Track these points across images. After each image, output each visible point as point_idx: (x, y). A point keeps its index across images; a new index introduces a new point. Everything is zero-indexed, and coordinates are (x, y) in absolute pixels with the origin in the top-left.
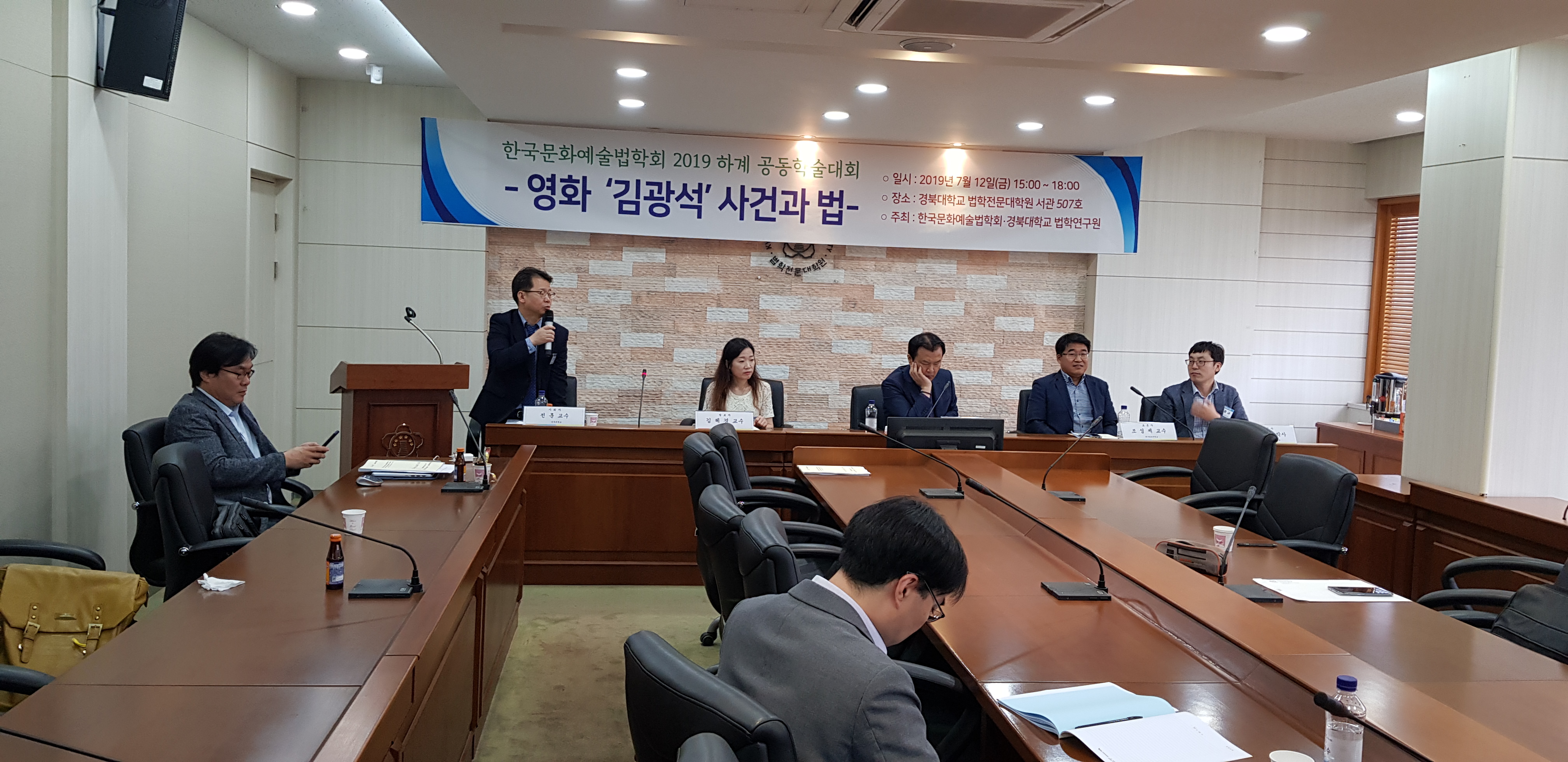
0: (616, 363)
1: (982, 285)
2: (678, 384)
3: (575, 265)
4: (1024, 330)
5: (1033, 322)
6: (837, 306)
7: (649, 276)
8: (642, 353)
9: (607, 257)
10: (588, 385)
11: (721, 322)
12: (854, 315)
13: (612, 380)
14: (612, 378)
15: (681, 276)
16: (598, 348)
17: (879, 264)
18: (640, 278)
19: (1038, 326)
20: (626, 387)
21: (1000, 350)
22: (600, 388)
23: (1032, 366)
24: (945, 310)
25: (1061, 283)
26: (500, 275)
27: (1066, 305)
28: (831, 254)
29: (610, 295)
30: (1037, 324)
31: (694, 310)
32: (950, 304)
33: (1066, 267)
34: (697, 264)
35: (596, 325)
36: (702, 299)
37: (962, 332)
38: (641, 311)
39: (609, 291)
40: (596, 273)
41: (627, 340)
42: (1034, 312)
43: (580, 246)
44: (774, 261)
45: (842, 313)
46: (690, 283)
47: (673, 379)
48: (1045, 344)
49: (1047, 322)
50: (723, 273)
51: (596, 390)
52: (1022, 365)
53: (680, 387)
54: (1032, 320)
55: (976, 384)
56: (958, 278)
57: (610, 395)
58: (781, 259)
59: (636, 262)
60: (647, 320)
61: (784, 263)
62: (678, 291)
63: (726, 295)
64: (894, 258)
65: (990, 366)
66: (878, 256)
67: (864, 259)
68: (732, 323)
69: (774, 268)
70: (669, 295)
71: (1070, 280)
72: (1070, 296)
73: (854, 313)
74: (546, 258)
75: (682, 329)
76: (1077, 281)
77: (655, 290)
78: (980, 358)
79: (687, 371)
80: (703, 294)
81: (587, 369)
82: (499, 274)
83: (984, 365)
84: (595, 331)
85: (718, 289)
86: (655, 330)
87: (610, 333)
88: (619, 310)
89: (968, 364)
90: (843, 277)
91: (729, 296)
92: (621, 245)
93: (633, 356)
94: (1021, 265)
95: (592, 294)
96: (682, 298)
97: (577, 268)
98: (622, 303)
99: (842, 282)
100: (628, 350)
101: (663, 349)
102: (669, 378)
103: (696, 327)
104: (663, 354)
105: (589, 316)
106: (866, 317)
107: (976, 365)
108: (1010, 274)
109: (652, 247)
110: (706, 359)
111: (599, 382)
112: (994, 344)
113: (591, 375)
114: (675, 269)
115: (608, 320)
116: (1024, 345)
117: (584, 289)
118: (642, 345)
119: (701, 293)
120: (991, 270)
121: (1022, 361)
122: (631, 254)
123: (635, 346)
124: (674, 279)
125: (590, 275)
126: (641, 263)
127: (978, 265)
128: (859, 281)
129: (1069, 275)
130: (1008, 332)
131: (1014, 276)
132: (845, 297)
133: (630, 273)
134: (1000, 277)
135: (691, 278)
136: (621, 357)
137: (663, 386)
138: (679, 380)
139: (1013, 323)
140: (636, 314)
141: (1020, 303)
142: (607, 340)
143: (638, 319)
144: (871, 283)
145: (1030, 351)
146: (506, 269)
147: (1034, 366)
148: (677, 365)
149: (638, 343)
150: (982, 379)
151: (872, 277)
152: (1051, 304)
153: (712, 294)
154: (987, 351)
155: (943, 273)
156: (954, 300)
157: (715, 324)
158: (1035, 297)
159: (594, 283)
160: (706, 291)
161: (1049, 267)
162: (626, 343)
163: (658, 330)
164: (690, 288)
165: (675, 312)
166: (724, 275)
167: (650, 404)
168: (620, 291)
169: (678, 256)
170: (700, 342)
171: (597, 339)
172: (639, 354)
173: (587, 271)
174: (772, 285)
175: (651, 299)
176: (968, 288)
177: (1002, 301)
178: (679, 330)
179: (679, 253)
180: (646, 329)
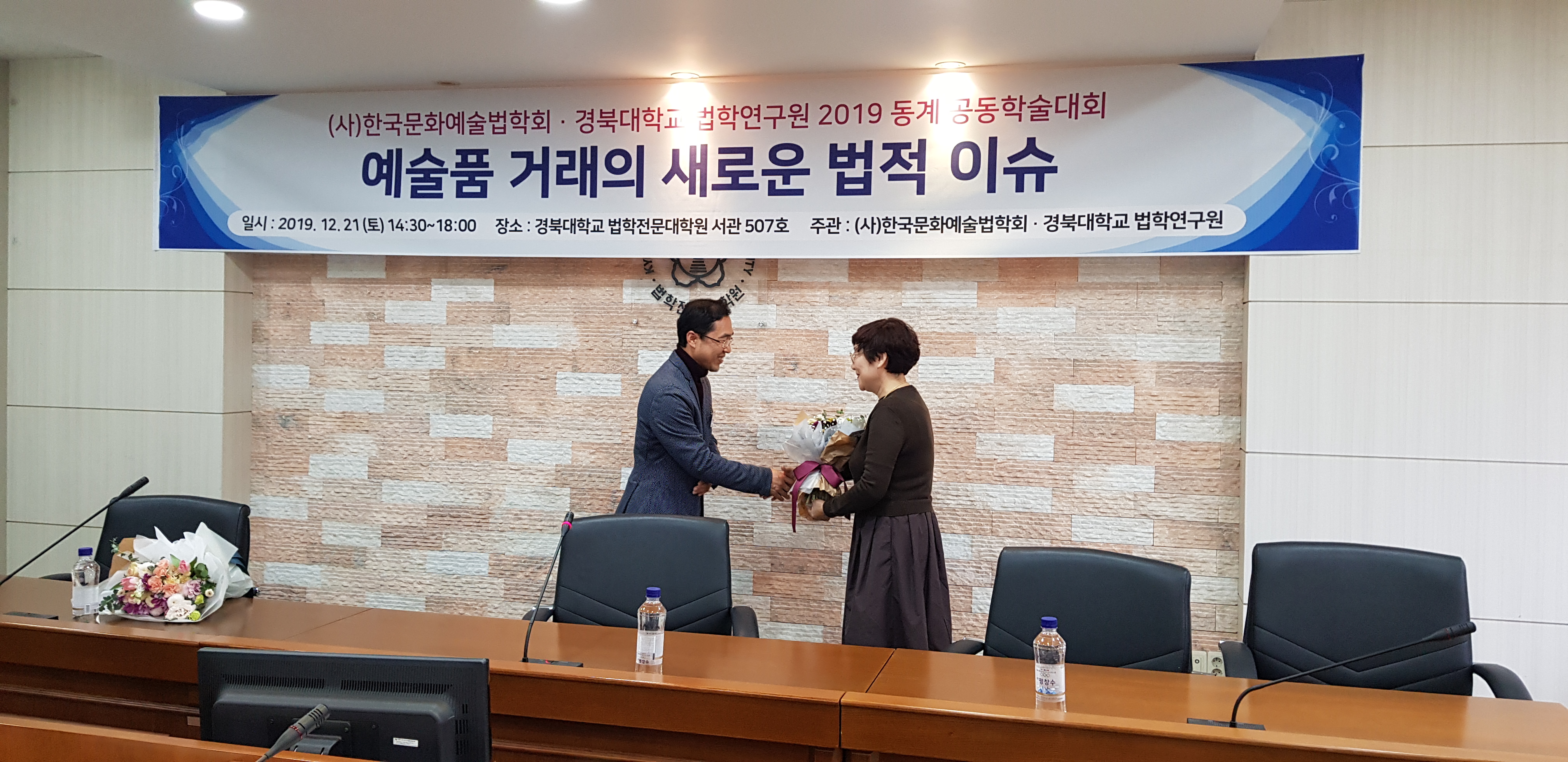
0: (423, 463)
1: (1027, 326)
2: (513, 498)
3: (365, 309)
4: (1113, 411)
5: (1133, 395)
6: (766, 368)
7: (470, 324)
8: (462, 447)
9: (410, 296)
10: (384, 496)
11: (579, 397)
12: (794, 383)
13: (418, 489)
14: (419, 487)
15: (517, 322)
16: (398, 438)
17: (835, 293)
18: (458, 327)
19: (1141, 403)
20: (438, 502)
21: (1065, 447)
22: (400, 503)
23: (1133, 480)
24: (957, 372)
25: (1189, 319)
26: (267, 328)
27: (1202, 361)
28: (751, 278)
29: (414, 355)
30: (1140, 398)
31: (537, 377)
32: (965, 362)
33: (1197, 289)
34: (542, 302)
35: (394, 402)
36: (549, 358)
37: (990, 413)
38: (460, 380)
39: (416, 348)
40: (395, 322)
41: (439, 426)
42: (1133, 375)
43: (373, 279)
44: (658, 293)
45: (773, 379)
46: (531, 333)
47: (507, 489)
48: (1158, 437)
49: (1162, 395)
50: (581, 318)
51: (395, 505)
52: (1111, 477)
53: (516, 502)
54: (1129, 390)
55: (1021, 510)
56: (981, 314)
57: (416, 513)
58: (671, 290)
59: (451, 302)
60: (467, 394)
61: (675, 297)
62: (513, 346)
63: (586, 352)
64: (861, 280)
65: (1047, 477)
66: (835, 279)
67: (811, 286)
68: (595, 397)
69: (660, 305)
70: (499, 353)
71: (1208, 313)
72: (1208, 344)
73: (795, 380)
74: (325, 298)
75: (519, 409)
76: (1222, 314)
77: (481, 346)
78: (1027, 461)
79: (528, 476)
80: (551, 350)
81: (384, 471)
82: (266, 325)
83: (1036, 476)
84: (395, 411)
85: (572, 343)
86: (481, 410)
87: (415, 414)
88: (426, 378)
89: (1002, 473)
90: (775, 317)
91: (590, 353)
92: (428, 275)
93: (448, 451)
94: (1103, 287)
95: (390, 354)
96: (519, 358)
97: (368, 314)
98: (432, 368)
99: (772, 324)
100: (441, 442)
101: (492, 440)
102: (501, 488)
103: (540, 405)
104: (491, 449)
105: (386, 388)
106: (816, 387)
107: (1019, 475)
108: (1081, 305)
109: (474, 277)
110: (557, 457)
111: (400, 492)
112: (1053, 435)
113: (389, 480)
114: (508, 312)
115: (411, 394)
116: (1115, 439)
117: (379, 346)
118: (462, 434)
119: (547, 349)
120: (1043, 297)
121: (1113, 469)
122: (447, 291)
123: (450, 436)
124: (507, 328)
125: (387, 324)
126: (459, 303)
127: (1019, 289)
128: (801, 323)
129: (1204, 302)
130: (1081, 413)
131: (1090, 307)
132: (779, 352)
133: (443, 320)
134: (1062, 309)
135: (532, 323)
136: (430, 454)
137: (491, 500)
138: (515, 492)
139: (1090, 397)
140: (452, 384)
141: (1104, 359)
142: (410, 427)
143: (454, 393)
144: (822, 327)
145: (1128, 450)
146: (274, 318)
147: (1137, 478)
148: (513, 467)
149: (455, 431)
150: (1032, 502)
151: (825, 316)
152: (1169, 359)
153: (564, 350)
154: (1040, 449)
155: (953, 305)
156: (973, 354)
157: (570, 400)
158: (1134, 347)
159: (393, 336)
160: (555, 345)
161: (1162, 288)
162: (438, 431)
163: (484, 409)
164: (531, 342)
165: (509, 380)
166: (583, 319)
167: (475, 529)
168: (429, 349)
169: (512, 291)
170: (547, 430)
171: (397, 425)
172: (456, 449)
173: (381, 318)
174: (658, 334)
175: (473, 361)
176: (999, 331)
177: (1067, 356)
178: (515, 410)
179: (514, 285)
180: (466, 408)
